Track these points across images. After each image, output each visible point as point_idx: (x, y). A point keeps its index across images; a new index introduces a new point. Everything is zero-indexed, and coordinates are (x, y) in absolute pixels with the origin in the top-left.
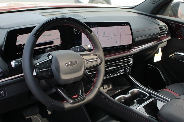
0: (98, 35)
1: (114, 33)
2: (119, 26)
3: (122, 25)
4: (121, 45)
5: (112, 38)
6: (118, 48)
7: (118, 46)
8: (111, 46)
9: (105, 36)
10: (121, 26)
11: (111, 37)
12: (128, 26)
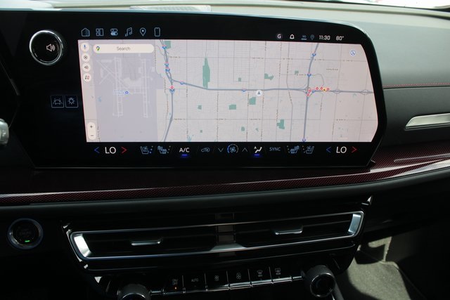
0: (170, 78)
1: (266, 76)
2: (298, 39)
3: (317, 40)
4: (308, 140)
5: (252, 101)
6: (293, 151)
7: (292, 145)
8: (250, 140)
9: (210, 85)
10: (309, 40)
11: (252, 95)
12: (358, 49)
